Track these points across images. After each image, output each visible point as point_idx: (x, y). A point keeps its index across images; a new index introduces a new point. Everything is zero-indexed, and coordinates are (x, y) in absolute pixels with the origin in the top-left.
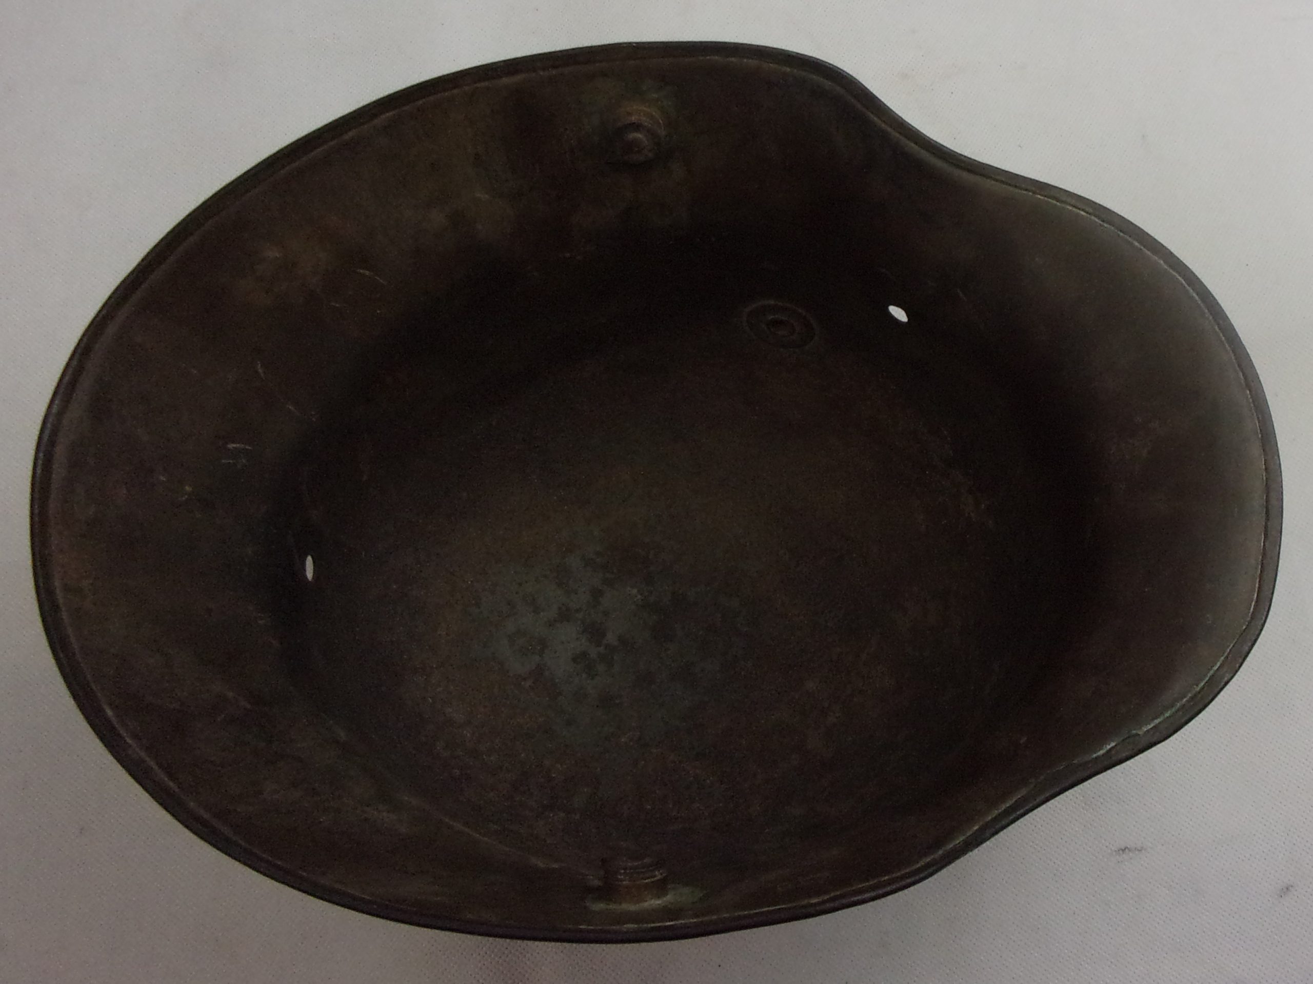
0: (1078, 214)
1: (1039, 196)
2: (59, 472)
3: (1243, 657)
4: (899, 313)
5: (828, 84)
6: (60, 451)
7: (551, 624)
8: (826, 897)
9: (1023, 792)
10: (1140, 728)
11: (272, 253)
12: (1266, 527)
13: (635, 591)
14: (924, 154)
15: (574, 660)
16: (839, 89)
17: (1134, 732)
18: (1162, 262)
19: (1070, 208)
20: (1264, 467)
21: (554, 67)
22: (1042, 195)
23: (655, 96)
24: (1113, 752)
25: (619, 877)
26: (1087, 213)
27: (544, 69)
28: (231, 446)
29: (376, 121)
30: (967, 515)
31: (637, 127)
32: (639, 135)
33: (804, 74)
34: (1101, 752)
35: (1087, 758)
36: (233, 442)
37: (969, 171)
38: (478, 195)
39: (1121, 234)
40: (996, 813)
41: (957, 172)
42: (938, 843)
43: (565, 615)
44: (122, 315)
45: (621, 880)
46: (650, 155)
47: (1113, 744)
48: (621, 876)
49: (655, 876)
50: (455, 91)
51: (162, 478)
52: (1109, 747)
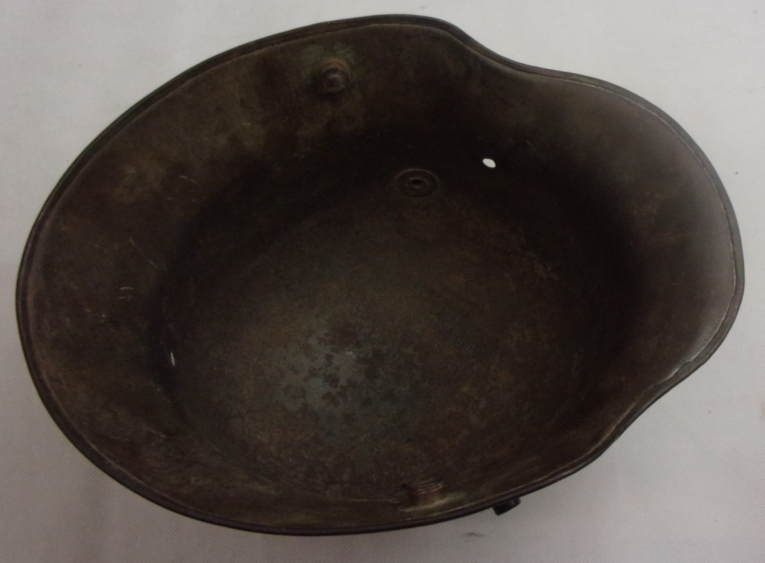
0: (591, 88)
1: (567, 80)
2: (31, 312)
3: (736, 311)
4: (490, 163)
5: (441, 32)
6: (30, 299)
7: (306, 379)
8: (546, 477)
9: (634, 405)
10: (690, 359)
11: (132, 171)
12: (732, 239)
13: (351, 353)
14: (500, 66)
15: (324, 398)
16: (447, 34)
17: (687, 361)
18: (642, 106)
19: (586, 84)
20: (723, 207)
21: (283, 41)
22: (568, 79)
23: (342, 52)
24: (679, 374)
25: (419, 490)
26: (595, 85)
27: (278, 43)
28: (122, 288)
29: (183, 86)
30: (539, 276)
31: (335, 71)
32: (336, 76)
33: (428, 28)
34: (672, 376)
35: (665, 380)
36: (124, 286)
37: (526, 71)
38: (244, 124)
39: (617, 94)
40: (622, 418)
41: (519, 73)
42: (596, 439)
43: (313, 373)
44: (52, 216)
45: (421, 492)
46: (344, 86)
47: (677, 370)
48: (419, 489)
49: (439, 486)
50: (228, 63)
51: (88, 311)
52: (675, 372)
